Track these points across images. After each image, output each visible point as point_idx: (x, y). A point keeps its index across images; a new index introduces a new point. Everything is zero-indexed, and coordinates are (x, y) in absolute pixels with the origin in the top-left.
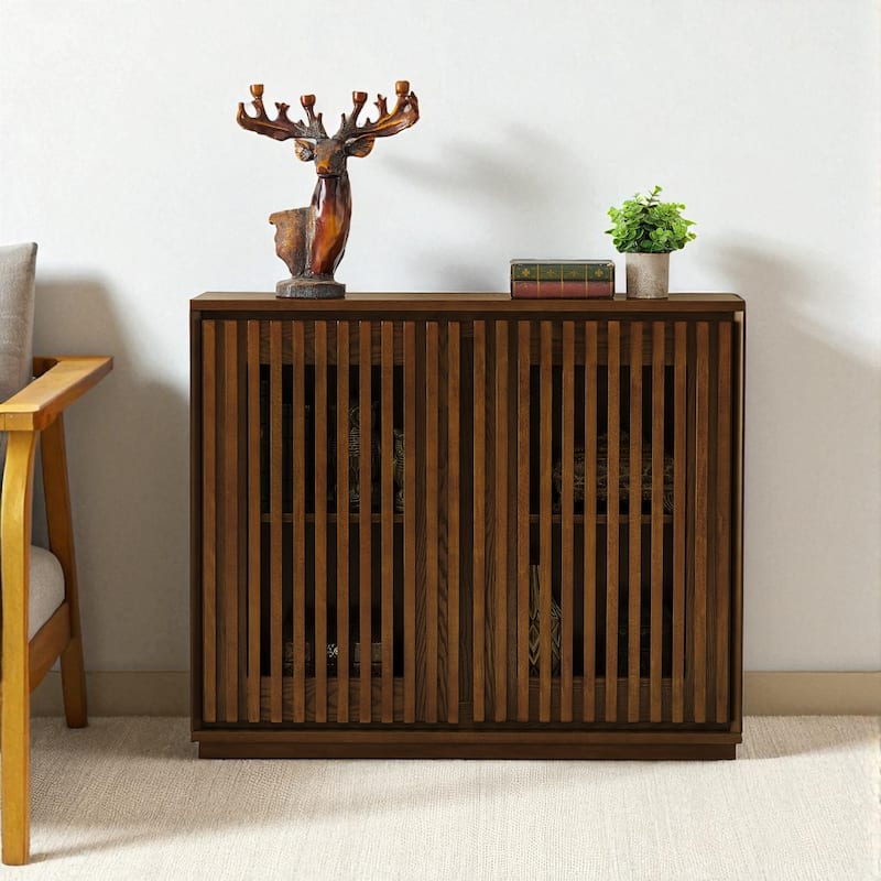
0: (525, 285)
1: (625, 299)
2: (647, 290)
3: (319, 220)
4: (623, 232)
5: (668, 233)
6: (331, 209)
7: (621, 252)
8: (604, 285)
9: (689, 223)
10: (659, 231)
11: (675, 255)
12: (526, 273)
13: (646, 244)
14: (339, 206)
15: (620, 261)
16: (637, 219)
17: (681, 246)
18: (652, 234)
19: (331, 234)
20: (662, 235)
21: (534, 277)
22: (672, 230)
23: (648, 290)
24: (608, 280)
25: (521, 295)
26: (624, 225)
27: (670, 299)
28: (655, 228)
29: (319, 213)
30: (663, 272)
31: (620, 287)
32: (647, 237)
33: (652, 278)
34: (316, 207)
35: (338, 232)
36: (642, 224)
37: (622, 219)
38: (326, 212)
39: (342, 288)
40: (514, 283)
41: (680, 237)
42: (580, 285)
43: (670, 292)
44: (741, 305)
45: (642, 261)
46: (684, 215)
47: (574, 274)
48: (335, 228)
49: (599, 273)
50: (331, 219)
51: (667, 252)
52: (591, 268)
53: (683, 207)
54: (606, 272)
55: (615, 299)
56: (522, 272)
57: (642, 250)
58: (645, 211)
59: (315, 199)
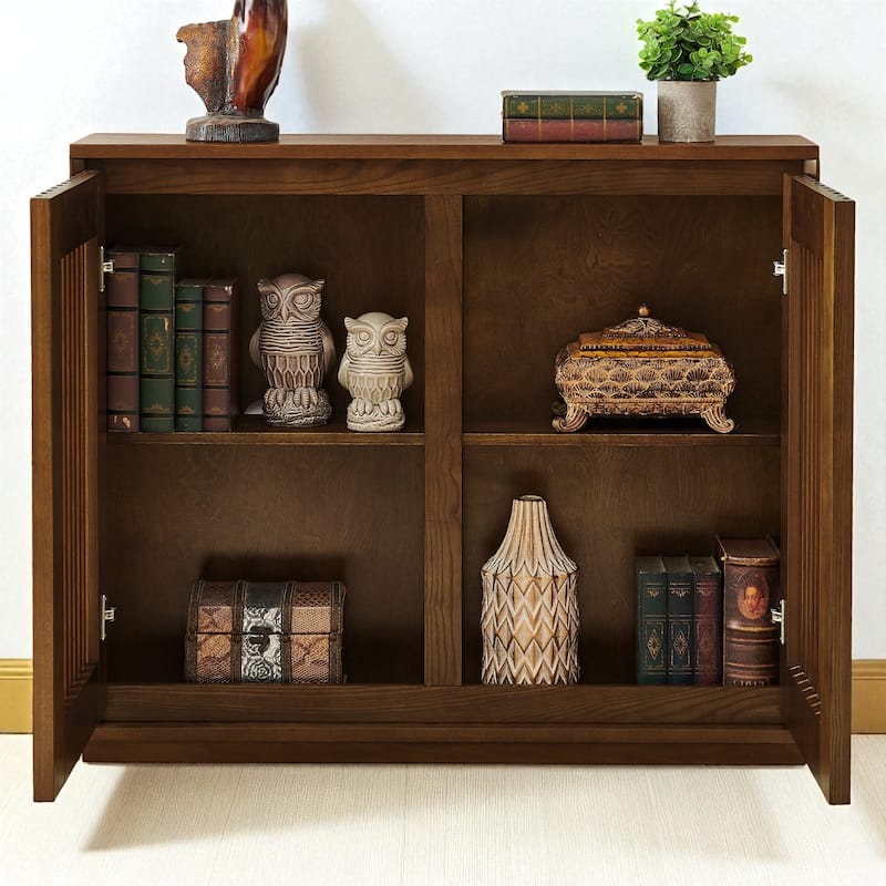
0: (523, 124)
1: (656, 143)
2: (686, 130)
3: (244, 37)
4: (655, 53)
5: (714, 54)
6: (261, 21)
7: (652, 80)
8: (629, 125)
9: (742, 40)
10: (702, 52)
11: (724, 84)
12: (523, 108)
13: (684, 69)
14: (271, 18)
15: (651, 93)
16: (674, 35)
17: (732, 71)
18: (693, 56)
19: (260, 56)
20: (706, 57)
21: (533, 114)
22: (720, 50)
23: (688, 131)
24: (634, 118)
25: (515, 138)
26: (655, 43)
27: (717, 144)
28: (697, 47)
29: (244, 28)
30: (708, 106)
31: (650, 126)
32: (686, 59)
33: (693, 115)
34: (240, 19)
35: (270, 51)
36: (680, 42)
37: (651, 35)
38: (252, 26)
39: (274, 128)
40: (507, 120)
41: (731, 59)
42: (595, 124)
43: (717, 134)
44: (813, 151)
45: (678, 91)
46: (736, 30)
47: (588, 109)
48: (266, 48)
49: (621, 108)
50: (260, 35)
51: (714, 79)
52: (612, 101)
53: (735, 19)
54: (629, 108)
55: (644, 143)
56: (517, 108)
57: (679, 78)
58: (684, 24)
59: (239, 9)
